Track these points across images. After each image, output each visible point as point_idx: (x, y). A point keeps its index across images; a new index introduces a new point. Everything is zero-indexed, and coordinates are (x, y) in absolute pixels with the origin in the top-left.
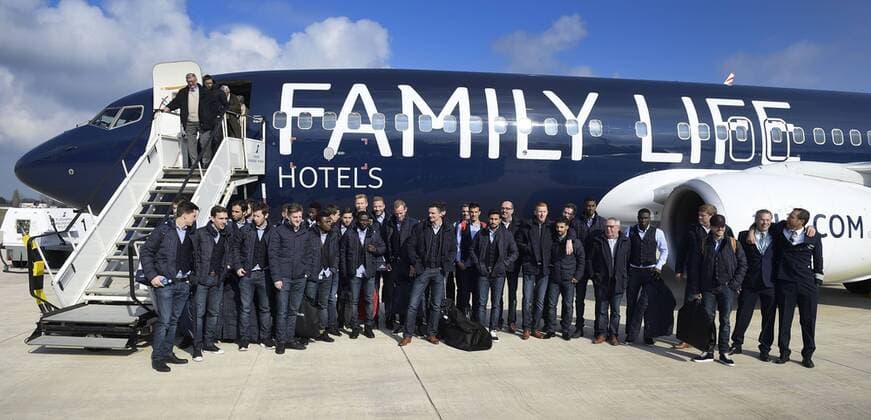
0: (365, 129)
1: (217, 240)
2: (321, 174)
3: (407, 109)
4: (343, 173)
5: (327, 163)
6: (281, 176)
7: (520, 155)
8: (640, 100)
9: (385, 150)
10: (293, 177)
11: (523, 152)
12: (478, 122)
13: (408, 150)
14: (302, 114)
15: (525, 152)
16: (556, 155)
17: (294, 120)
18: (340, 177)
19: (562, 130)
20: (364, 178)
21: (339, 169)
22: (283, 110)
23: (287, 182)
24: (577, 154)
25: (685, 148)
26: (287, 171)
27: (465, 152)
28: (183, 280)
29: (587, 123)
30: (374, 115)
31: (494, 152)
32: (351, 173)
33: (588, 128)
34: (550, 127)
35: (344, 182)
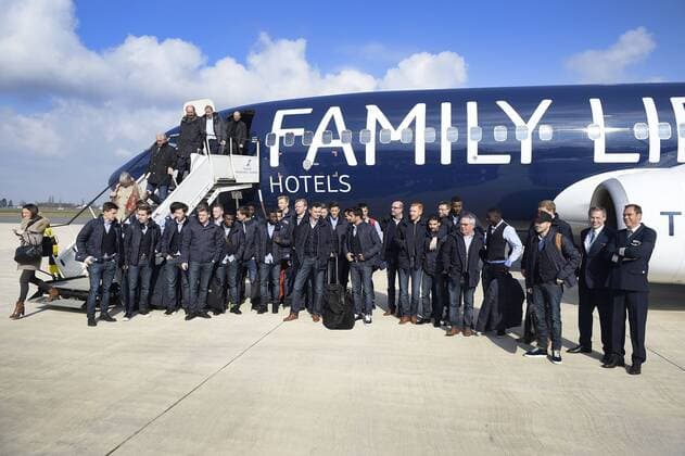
0: (335, 143)
1: (144, 231)
2: (302, 181)
3: (371, 126)
4: (319, 180)
5: (306, 173)
6: (272, 184)
7: (470, 161)
8: (596, 104)
9: (352, 161)
10: (280, 184)
11: (473, 157)
12: (433, 133)
13: (370, 160)
14: (287, 134)
15: (475, 158)
16: (505, 159)
17: (281, 138)
18: (316, 183)
19: (511, 136)
20: (335, 184)
21: (316, 177)
22: (273, 131)
23: (277, 188)
24: (526, 158)
25: (643, 149)
26: (276, 180)
27: (420, 159)
28: (110, 260)
29: (537, 128)
30: (344, 132)
31: (446, 159)
32: (325, 180)
33: (538, 134)
34: (500, 134)
35: (320, 187)
